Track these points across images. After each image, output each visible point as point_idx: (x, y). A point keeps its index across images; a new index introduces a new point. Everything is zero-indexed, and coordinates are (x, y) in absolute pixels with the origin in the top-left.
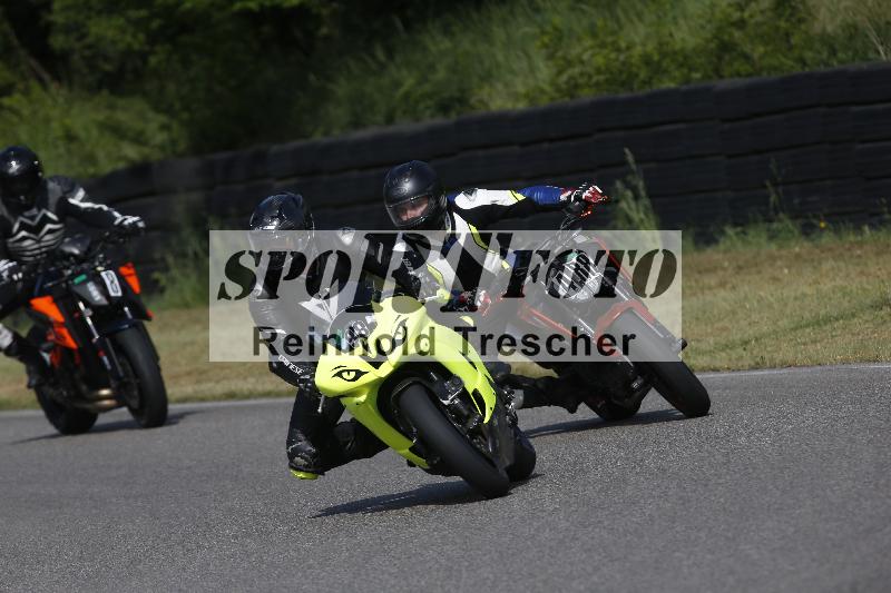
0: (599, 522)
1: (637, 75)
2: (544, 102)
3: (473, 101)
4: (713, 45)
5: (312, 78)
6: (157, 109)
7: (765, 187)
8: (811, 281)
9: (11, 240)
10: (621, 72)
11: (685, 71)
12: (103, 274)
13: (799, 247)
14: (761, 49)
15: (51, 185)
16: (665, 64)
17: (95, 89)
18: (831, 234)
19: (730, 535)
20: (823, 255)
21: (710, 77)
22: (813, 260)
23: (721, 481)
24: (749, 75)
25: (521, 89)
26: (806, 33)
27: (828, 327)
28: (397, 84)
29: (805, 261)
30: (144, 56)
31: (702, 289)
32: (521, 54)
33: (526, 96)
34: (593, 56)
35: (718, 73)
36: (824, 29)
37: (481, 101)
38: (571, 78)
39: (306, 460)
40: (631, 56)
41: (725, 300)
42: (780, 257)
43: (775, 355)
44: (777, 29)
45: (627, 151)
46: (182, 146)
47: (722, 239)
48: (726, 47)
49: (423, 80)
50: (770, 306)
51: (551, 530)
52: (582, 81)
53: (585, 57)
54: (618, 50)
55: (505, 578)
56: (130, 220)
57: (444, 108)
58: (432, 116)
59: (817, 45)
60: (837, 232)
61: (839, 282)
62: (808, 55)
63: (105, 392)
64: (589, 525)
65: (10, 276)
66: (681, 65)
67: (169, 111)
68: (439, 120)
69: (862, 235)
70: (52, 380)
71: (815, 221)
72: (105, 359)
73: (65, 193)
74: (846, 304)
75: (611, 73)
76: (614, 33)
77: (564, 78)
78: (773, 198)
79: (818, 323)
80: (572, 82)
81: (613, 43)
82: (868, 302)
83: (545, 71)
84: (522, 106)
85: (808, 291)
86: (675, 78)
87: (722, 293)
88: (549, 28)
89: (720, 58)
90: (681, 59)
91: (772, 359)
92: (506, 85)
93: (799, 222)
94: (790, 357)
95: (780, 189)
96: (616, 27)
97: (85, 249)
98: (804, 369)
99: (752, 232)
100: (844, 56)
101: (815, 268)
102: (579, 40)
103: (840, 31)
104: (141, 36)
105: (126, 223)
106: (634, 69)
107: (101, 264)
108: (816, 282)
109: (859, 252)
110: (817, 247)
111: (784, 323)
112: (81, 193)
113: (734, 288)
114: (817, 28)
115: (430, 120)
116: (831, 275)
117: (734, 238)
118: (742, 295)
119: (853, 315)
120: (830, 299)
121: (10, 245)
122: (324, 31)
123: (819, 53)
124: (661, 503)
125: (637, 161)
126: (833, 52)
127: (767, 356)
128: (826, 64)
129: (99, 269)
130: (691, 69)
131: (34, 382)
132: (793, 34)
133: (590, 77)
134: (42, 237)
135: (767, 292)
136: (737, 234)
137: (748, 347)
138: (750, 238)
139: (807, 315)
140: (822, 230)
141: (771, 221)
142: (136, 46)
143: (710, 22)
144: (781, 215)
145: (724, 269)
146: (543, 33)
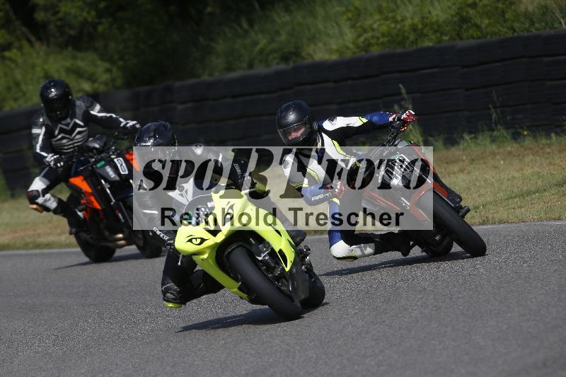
0: (383, 322)
1: (408, 38)
2: (348, 55)
3: (304, 54)
4: (456, 19)
5: (201, 39)
6: (102, 58)
7: (489, 109)
8: (518, 168)
9: (54, 140)
10: (397, 35)
11: (438, 35)
12: (115, 160)
13: (511, 147)
14: (486, 21)
15: (78, 103)
16: (425, 31)
17: (63, 46)
18: (531, 139)
19: (466, 330)
20: (525, 152)
21: (454, 39)
22: (519, 155)
23: (460, 296)
24: (480, 38)
25: (334, 47)
26: (515, 11)
27: (528, 198)
28: (256, 43)
29: (515, 156)
30: (95, 26)
31: (449, 174)
32: (334, 25)
33: (337, 51)
34: (380, 25)
35: (459, 36)
36: (526, 9)
37: (309, 54)
38: (366, 39)
39: (174, 295)
40: (404, 26)
41: (463, 181)
42: (499, 153)
43: (495, 215)
44: (497, 8)
45: (401, 86)
46: (119, 82)
47: (462, 142)
48: (464, 20)
49: (272, 40)
50: (492, 184)
51: (352, 327)
52: (373, 41)
53: (375, 26)
54: (396, 22)
55: (323, 357)
56: (131, 123)
57: (285, 58)
58: (278, 64)
59: (522, 19)
60: (534, 137)
61: (536, 169)
62: (517, 25)
63: (120, 236)
64: (377, 324)
65: (55, 164)
66: (436, 31)
67: (111, 60)
68: (282, 66)
69: (550, 140)
70: (85, 229)
71: (520, 130)
72: (120, 215)
73: (87, 107)
74: (540, 183)
75: (392, 36)
76: (393, 11)
77: (362, 39)
78: (494, 116)
79: (522, 195)
80: (367, 42)
81: (393, 18)
82: (554, 182)
83: (349, 35)
84: (334, 57)
85: (517, 175)
86: (432, 39)
87: (462, 176)
88: (352, 8)
89: (461, 27)
90: (436, 27)
91: (493, 218)
92: (325, 44)
93: (510, 131)
94: (505, 216)
95: (499, 110)
96: (395, 7)
97: (102, 144)
98: (514, 225)
99: (480, 138)
100: (539, 26)
101: (520, 160)
102: (371, 15)
103: (536, 10)
104: (93, 13)
105: (128, 125)
106: (406, 34)
107: (113, 154)
108: (522, 169)
109: (548, 150)
110: (522, 147)
111: (501, 195)
112: (98, 107)
113: (469, 173)
114: (522, 8)
115: (277, 66)
116: (531, 165)
117: (470, 141)
118: (474, 177)
119: (545, 190)
120: (530, 180)
121: (53, 143)
122: (209, 9)
123: (523, 23)
124: (422, 309)
125: (408, 93)
126: (533, 23)
127: (490, 217)
128: (528, 31)
129: (113, 157)
130: (442, 34)
131: (74, 230)
132: (507, 12)
133: (378, 38)
134: (75, 136)
135: (490, 175)
136: (471, 139)
137: (478, 211)
138: (479, 141)
139: (515, 190)
140: (525, 136)
141: (493, 130)
142: (90, 19)
143: (454, 4)
144: (499, 127)
145: (463, 161)
146: (348, 11)
